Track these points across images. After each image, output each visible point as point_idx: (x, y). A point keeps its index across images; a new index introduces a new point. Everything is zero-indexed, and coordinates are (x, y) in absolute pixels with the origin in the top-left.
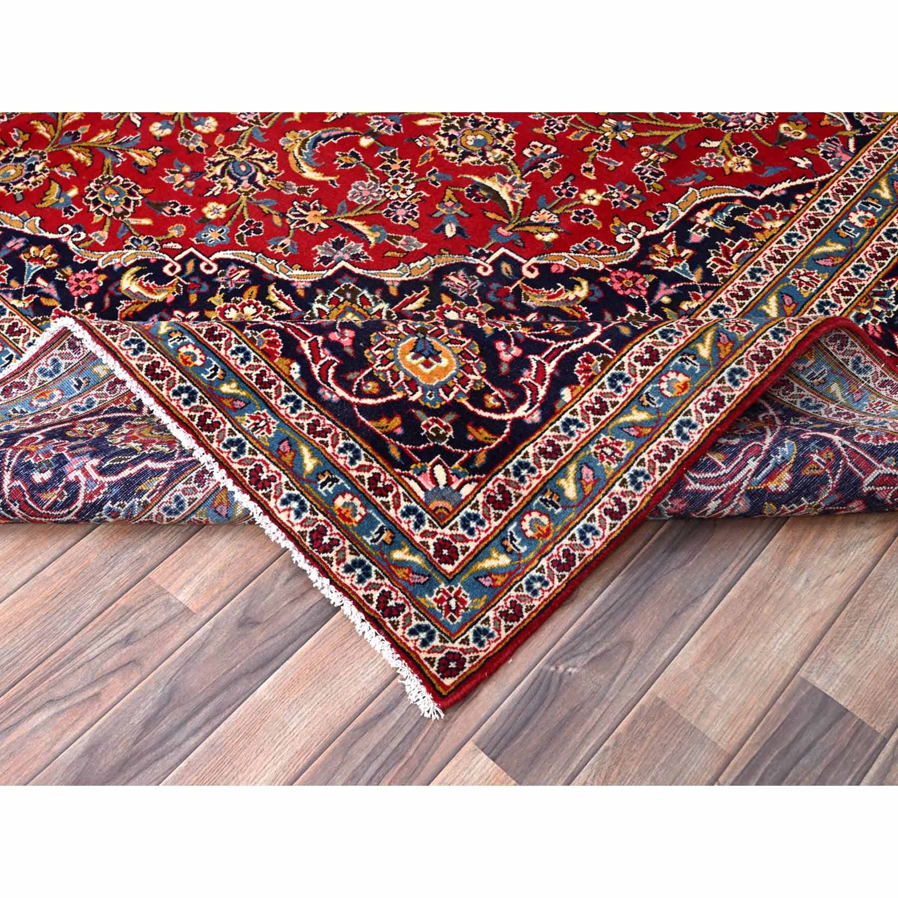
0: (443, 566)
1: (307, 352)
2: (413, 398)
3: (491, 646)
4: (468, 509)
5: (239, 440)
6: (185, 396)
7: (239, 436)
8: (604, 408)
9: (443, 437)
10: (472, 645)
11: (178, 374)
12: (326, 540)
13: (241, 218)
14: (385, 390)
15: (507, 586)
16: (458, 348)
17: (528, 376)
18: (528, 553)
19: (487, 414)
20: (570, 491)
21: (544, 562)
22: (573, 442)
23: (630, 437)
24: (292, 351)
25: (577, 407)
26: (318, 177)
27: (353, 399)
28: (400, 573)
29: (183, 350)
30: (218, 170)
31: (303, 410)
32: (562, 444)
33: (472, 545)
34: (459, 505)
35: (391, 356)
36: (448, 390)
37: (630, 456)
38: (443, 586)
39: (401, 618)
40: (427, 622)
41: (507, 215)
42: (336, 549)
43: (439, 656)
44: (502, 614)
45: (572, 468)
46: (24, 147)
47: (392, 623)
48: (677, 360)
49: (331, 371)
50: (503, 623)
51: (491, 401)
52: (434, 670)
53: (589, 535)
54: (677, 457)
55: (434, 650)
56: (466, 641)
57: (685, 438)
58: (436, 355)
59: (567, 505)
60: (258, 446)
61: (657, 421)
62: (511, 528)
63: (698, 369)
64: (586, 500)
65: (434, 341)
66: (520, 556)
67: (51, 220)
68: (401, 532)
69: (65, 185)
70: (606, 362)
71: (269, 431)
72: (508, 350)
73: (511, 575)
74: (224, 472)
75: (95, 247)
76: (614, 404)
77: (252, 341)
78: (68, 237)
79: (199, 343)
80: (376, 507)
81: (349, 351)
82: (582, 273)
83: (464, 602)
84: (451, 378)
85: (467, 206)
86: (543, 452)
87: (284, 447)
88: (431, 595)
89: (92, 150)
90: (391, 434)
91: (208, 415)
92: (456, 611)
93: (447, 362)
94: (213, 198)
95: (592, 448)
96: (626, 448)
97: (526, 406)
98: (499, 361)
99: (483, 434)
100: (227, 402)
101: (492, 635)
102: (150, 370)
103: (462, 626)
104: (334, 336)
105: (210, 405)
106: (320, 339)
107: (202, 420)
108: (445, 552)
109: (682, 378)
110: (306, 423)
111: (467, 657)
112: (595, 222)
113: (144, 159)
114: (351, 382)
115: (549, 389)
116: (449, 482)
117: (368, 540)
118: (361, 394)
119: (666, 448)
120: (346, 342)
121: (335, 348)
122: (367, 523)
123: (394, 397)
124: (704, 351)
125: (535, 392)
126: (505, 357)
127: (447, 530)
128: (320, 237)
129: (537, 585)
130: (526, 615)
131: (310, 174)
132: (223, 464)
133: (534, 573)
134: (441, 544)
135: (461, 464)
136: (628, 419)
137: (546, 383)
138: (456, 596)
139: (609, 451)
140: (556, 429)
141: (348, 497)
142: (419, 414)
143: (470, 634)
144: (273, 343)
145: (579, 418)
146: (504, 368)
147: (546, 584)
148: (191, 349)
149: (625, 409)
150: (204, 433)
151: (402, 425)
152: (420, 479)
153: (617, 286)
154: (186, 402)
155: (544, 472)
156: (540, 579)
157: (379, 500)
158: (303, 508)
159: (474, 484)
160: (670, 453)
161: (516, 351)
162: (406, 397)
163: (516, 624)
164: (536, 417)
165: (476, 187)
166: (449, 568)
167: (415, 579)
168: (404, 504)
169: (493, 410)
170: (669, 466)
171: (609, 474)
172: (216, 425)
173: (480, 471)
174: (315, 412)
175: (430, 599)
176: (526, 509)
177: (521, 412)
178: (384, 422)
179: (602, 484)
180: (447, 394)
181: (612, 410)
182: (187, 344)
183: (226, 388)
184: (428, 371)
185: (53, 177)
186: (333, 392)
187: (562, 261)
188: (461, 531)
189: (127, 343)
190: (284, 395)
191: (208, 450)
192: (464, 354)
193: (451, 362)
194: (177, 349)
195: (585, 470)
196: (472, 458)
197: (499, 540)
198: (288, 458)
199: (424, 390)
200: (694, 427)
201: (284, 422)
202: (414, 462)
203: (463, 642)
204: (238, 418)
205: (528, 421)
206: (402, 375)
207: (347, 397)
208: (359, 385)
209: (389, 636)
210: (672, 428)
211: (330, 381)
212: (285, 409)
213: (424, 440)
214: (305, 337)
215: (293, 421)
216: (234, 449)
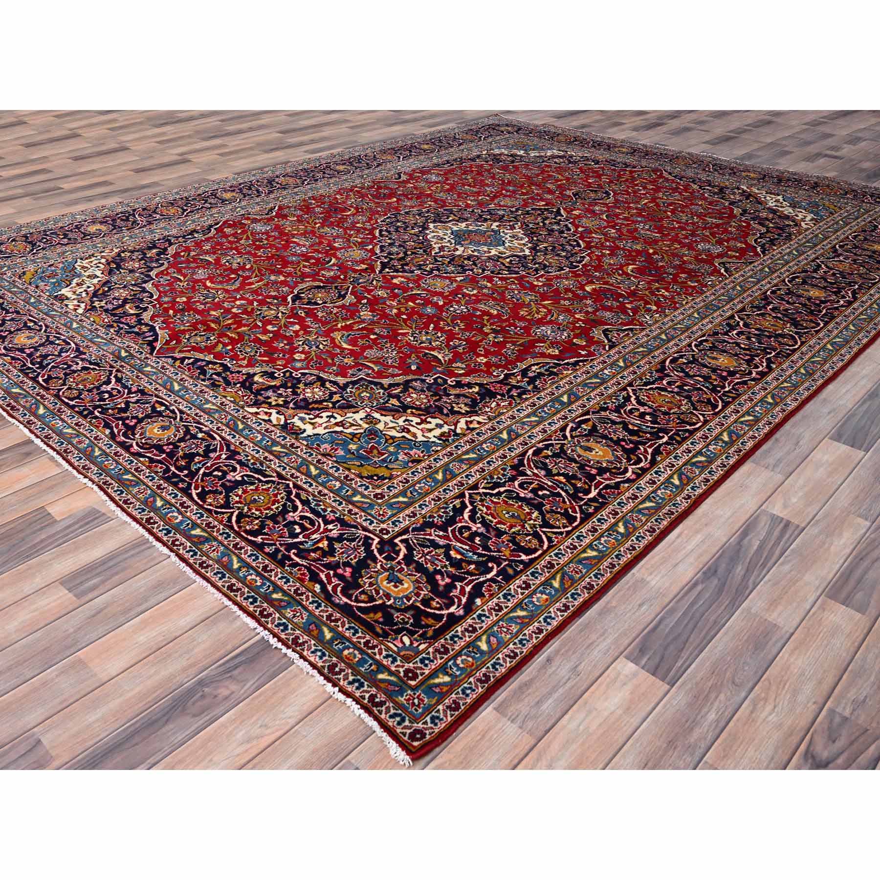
0: (410, 682)
1: (324, 579)
2: (388, 603)
3: (442, 726)
4: (424, 655)
5: (284, 623)
6: (251, 600)
7: (284, 621)
8: (501, 609)
9: (407, 623)
10: (430, 725)
11: (247, 589)
12: (337, 669)
13: (312, 359)
14: (371, 599)
15: (450, 692)
16: (414, 578)
17: (455, 593)
18: (461, 675)
19: (432, 611)
20: (484, 646)
21: (471, 679)
22: (484, 625)
23: (517, 623)
24: (315, 578)
25: (485, 607)
26: (350, 347)
27: (353, 603)
28: (382, 685)
29: (249, 578)
30: (301, 343)
31: (323, 608)
32: (477, 626)
33: (427, 672)
34: (419, 653)
35: (374, 582)
36: (409, 599)
37: (518, 632)
38: (409, 692)
39: (384, 708)
40: (400, 712)
41: (442, 364)
42: (343, 673)
43: (408, 731)
44: (448, 707)
45: (484, 638)
46: (204, 331)
47: (378, 711)
48: (541, 588)
49: (339, 589)
50: (449, 712)
51: (434, 604)
52: (406, 738)
53: (497, 667)
54: (545, 632)
55: (405, 727)
56: (426, 723)
57: (549, 624)
58: (401, 582)
59: (482, 653)
60: (296, 626)
61: (532, 616)
62: (450, 663)
63: (553, 593)
64: (493, 651)
65: (399, 575)
66: (457, 676)
67: (219, 356)
68: (383, 666)
69: (225, 345)
70: (500, 588)
71: (302, 618)
72: (443, 579)
73: (452, 687)
74: (276, 639)
75: (241, 366)
76: (506, 607)
77: (291, 573)
78: (227, 362)
79: (258, 574)
80: (368, 654)
81: (350, 579)
82: (476, 384)
83: (423, 701)
84: (410, 593)
85: (421, 360)
86: (466, 630)
87: (312, 627)
88: (402, 696)
89: (238, 333)
90: (377, 621)
91: (265, 609)
92: (419, 706)
93: (407, 586)
94: (298, 352)
95: (495, 629)
96: (515, 628)
97: (455, 607)
98: (439, 585)
99: (431, 621)
100: (276, 603)
101: (442, 719)
102: (230, 588)
103: (422, 714)
104: (340, 571)
105: (266, 604)
106: (332, 572)
107: (261, 613)
108: (410, 675)
109: (544, 597)
110: (325, 615)
111: (427, 732)
112: (483, 367)
113: (264, 338)
114: (352, 595)
115: (468, 599)
116: (412, 643)
117: (363, 669)
118: (357, 601)
119: (538, 628)
120: (347, 574)
121: (341, 577)
122: (362, 662)
123: (377, 603)
124: (556, 584)
125: (460, 600)
126: (441, 583)
127: (411, 665)
128: (351, 367)
129: (468, 692)
130: (463, 707)
131: (345, 346)
132: (275, 635)
133: (465, 685)
134: (407, 671)
135: (419, 636)
136: (515, 614)
137: (466, 596)
138: (418, 697)
139: (505, 630)
140: (474, 619)
141: (351, 650)
142: (393, 611)
143: (428, 719)
144: (303, 574)
145: (487, 613)
146: (441, 588)
147: (474, 690)
148: (254, 577)
149: (513, 609)
150: (263, 619)
151: (382, 617)
152: (395, 642)
153: (492, 389)
154: (251, 603)
155: (468, 639)
156: (470, 688)
157: (370, 651)
158: (324, 655)
159: (427, 645)
160: (540, 631)
161: (447, 580)
162: (384, 603)
163: (457, 713)
164: (461, 612)
165: (426, 354)
166: (413, 683)
167: (391, 688)
168: (384, 653)
169: (436, 609)
170: (541, 636)
171: (506, 640)
172: (270, 615)
173: (430, 638)
174: (330, 609)
175: (402, 699)
176: (459, 654)
177: (452, 609)
178: (372, 615)
179: (502, 644)
180: (408, 601)
181: (505, 610)
182: (251, 575)
183: (275, 596)
184: (396, 590)
185: (219, 342)
186: (341, 599)
187: (467, 380)
188: (419, 665)
189: (215, 574)
190: (311, 600)
191: (265, 628)
192: (417, 581)
193: (410, 586)
194: (246, 577)
195: (492, 638)
196: (425, 633)
197: (443, 669)
198: (315, 633)
199: (395, 599)
200: (554, 619)
201: (311, 614)
202: (390, 634)
203: (424, 723)
204: (283, 611)
205: (457, 614)
206: (381, 592)
207: (349, 602)
208: (356, 596)
209: (376, 718)
210: (541, 619)
211: (339, 593)
212: (312, 607)
213: (396, 624)
214: (323, 572)
215: (317, 614)
216: (282, 628)
